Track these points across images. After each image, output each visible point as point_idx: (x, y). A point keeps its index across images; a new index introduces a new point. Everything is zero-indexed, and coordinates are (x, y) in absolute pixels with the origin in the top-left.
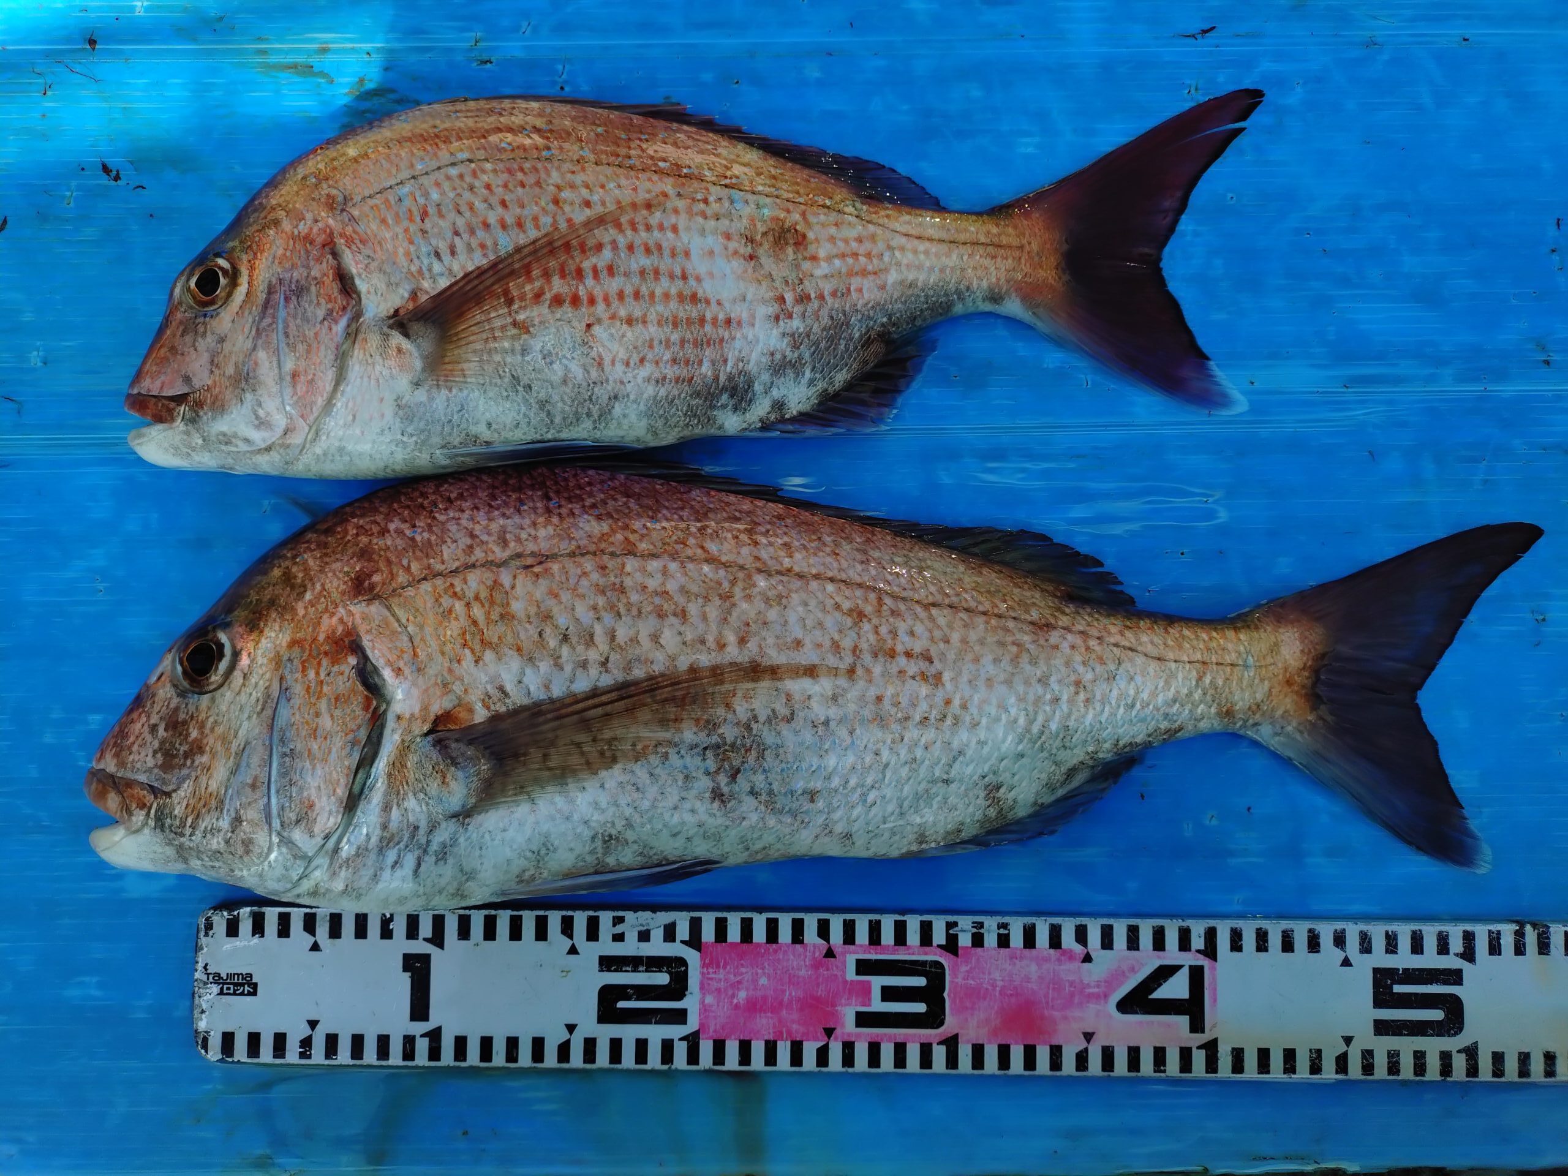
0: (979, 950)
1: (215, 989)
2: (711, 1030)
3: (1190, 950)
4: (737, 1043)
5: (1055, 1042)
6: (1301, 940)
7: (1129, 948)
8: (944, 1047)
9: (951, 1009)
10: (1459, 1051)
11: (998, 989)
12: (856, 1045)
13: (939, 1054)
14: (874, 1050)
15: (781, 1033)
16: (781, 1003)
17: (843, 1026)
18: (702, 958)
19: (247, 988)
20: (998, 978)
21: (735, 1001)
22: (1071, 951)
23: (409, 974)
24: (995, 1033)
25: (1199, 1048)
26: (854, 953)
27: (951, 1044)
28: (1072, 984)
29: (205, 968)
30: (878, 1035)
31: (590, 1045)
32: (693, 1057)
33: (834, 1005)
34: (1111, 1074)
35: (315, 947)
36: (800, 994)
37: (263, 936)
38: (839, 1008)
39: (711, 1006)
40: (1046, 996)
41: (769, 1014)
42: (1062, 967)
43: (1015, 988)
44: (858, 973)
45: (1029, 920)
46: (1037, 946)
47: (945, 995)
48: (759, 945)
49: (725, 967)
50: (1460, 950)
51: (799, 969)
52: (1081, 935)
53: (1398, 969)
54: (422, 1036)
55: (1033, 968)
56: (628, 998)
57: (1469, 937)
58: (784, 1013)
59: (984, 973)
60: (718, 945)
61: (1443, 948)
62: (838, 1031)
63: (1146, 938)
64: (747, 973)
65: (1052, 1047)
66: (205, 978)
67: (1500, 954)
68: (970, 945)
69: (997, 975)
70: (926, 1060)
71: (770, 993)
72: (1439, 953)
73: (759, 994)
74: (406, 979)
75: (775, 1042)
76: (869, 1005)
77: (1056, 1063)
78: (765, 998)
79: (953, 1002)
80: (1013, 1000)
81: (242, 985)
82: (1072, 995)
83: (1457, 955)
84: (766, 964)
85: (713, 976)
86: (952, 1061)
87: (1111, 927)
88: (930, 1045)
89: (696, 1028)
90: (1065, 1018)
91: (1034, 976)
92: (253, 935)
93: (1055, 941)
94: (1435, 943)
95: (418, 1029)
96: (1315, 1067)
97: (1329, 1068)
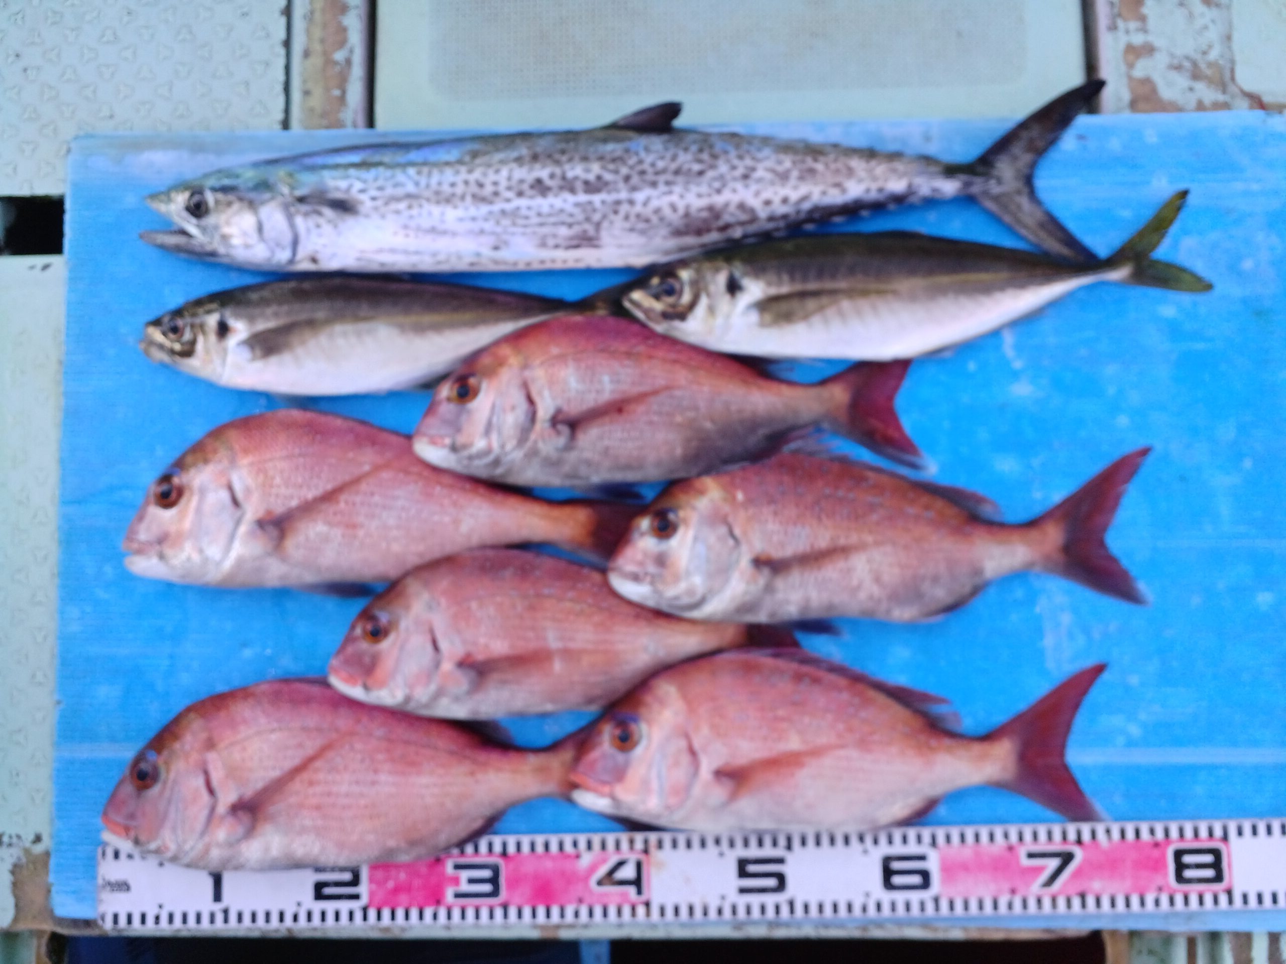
1: (109, 889)
17: (447, 899)
19: (125, 888)
20: (531, 870)
21: (387, 887)
22: (570, 853)
23: (211, 880)
24: (528, 900)
25: (641, 903)
26: (452, 859)
27: (505, 906)
29: (103, 878)
30: (465, 903)
31: (310, 914)
32: (365, 918)
33: (442, 888)
34: (593, 920)
38: (444, 890)
40: (556, 879)
42: (565, 862)
43: (540, 874)
44: (455, 870)
45: (546, 836)
47: (501, 880)
52: (575, 843)
53: (751, 858)
54: (219, 911)
55: (549, 863)
56: (330, 887)
59: (522, 866)
61: (775, 844)
62: (444, 902)
63: (611, 844)
66: (103, 883)
67: (807, 846)
72: (772, 848)
76: (461, 887)
78: (403, 886)
79: (505, 882)
80: (539, 881)
81: (122, 886)
82: (570, 878)
83: (782, 848)
86: (506, 914)
87: (591, 839)
88: (493, 907)
89: (366, 903)
90: (568, 890)
91: (550, 869)
93: (561, 847)
94: (770, 843)
95: (217, 907)
96: (705, 913)
97: (713, 914)
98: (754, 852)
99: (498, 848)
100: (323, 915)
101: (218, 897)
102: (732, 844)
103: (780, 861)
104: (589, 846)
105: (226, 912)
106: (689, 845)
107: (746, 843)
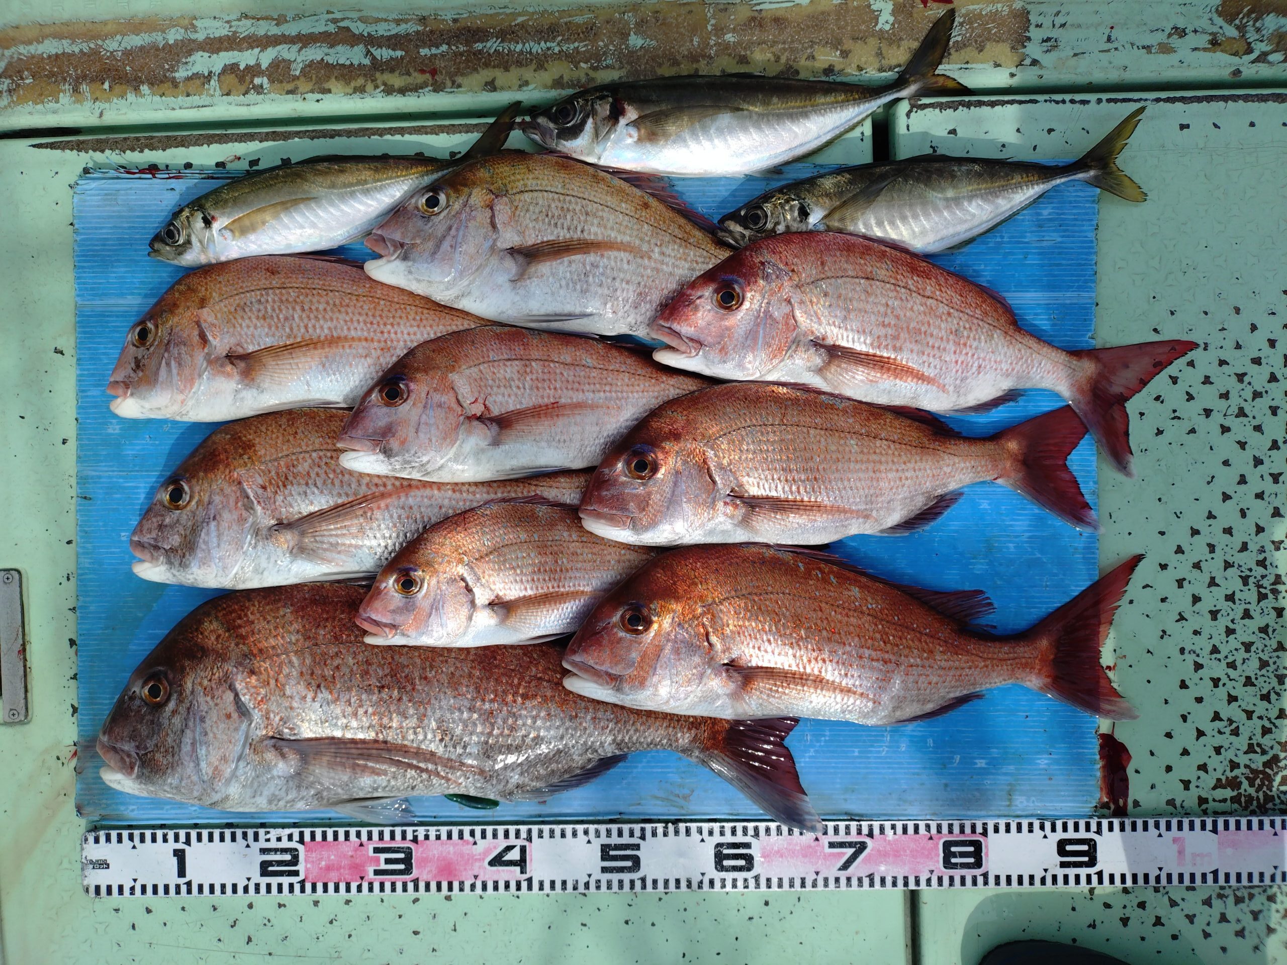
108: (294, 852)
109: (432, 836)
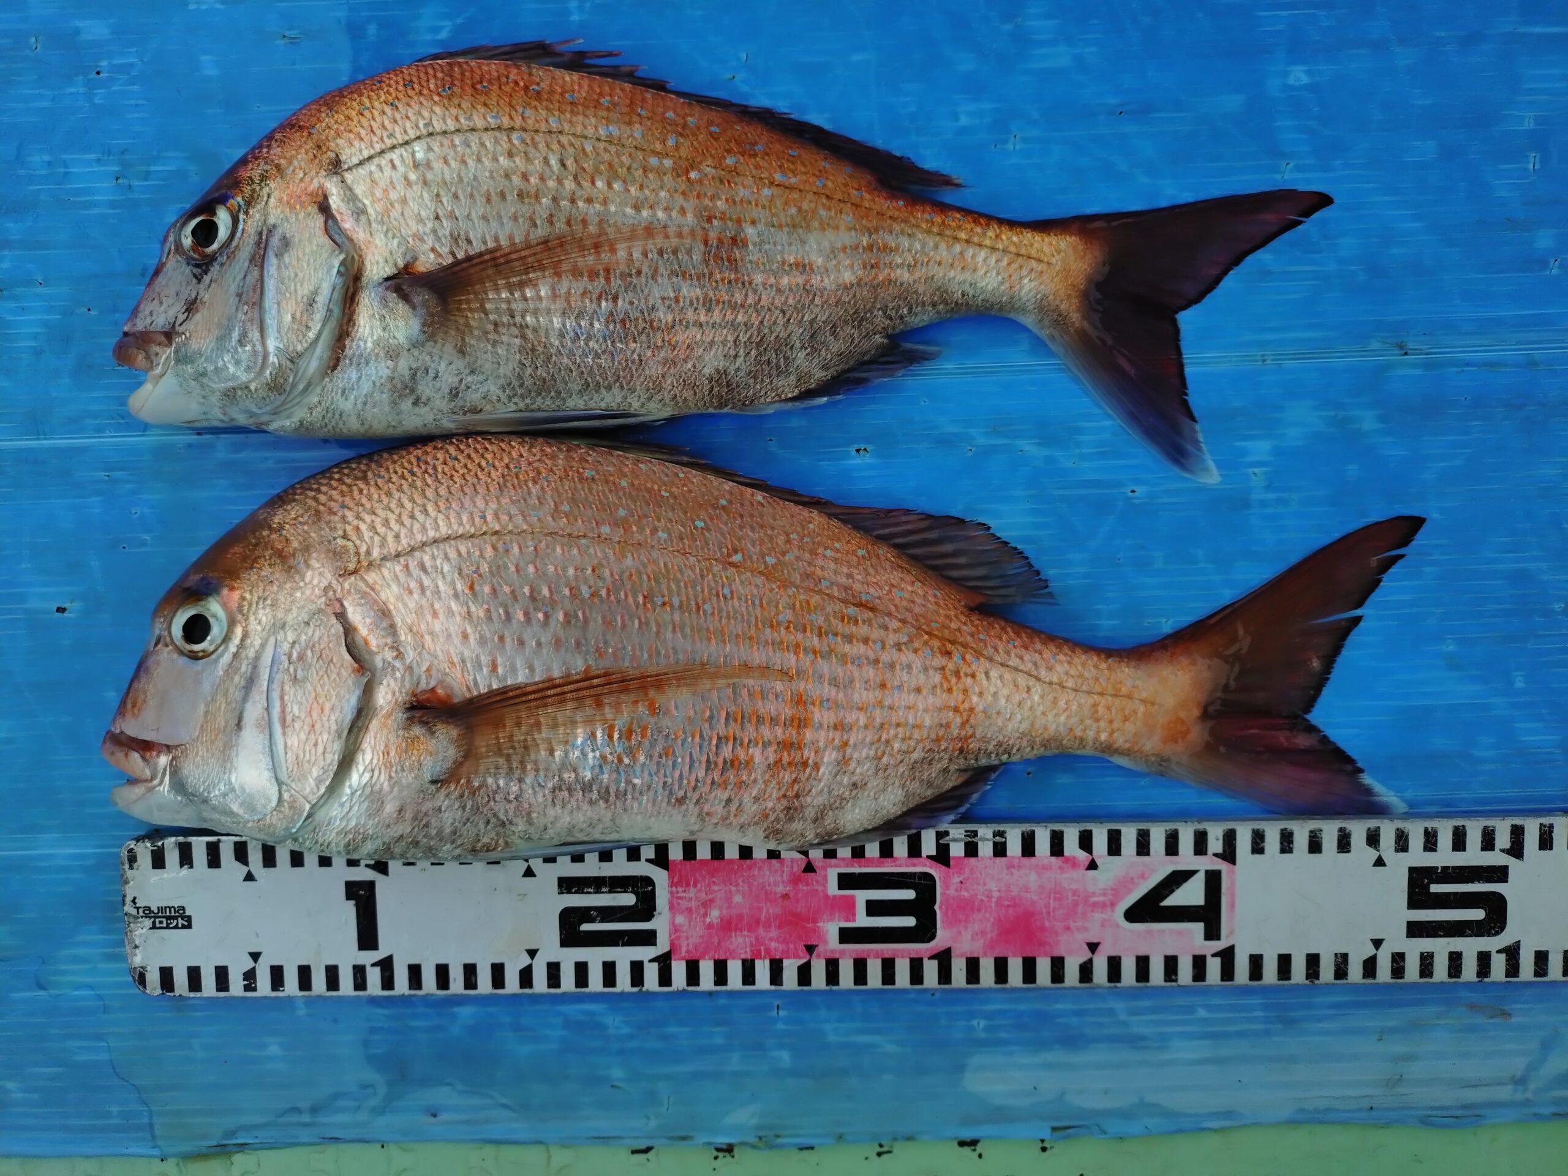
0: (973, 860)
1: (148, 923)
2: (684, 950)
3: (1206, 854)
4: (711, 964)
5: (1057, 953)
6: (1329, 841)
7: (1139, 853)
8: (935, 963)
9: (943, 922)
10: (1499, 952)
11: (994, 900)
12: (841, 961)
13: (931, 969)
14: (860, 967)
15: (759, 952)
16: (758, 922)
17: (826, 942)
18: (671, 877)
19: (180, 921)
20: (995, 889)
21: (708, 920)
22: (1074, 858)
23: (353, 902)
24: (991, 945)
25: (1214, 955)
26: (837, 866)
27: (944, 958)
28: (1075, 892)
29: (134, 901)
30: (863, 951)
31: (554, 971)
32: (665, 978)
33: (815, 921)
34: (1118, 985)
35: (249, 877)
36: (778, 910)
37: (191, 867)
38: (820, 924)
39: (680, 926)
40: (1047, 906)
41: (745, 933)
42: (1066, 875)
43: (1013, 898)
44: (840, 888)
45: (1027, 827)
46: (1037, 853)
47: (936, 907)
48: (731, 861)
49: (695, 885)
50: (1507, 846)
51: (776, 884)
52: (1086, 841)
53: (1437, 868)
54: (373, 965)
55: (1033, 877)
56: (592, 920)
57: (1517, 833)
58: (761, 931)
59: (978, 884)
60: (688, 863)
61: (1488, 842)
62: (821, 949)
63: (1158, 842)
64: (719, 890)
65: (1053, 959)
66: (134, 912)
67: (1551, 848)
68: (962, 854)
69: (992, 886)
70: (917, 976)
71: (745, 911)
72: (1483, 849)
73: (734, 912)
74: (350, 908)
75: (753, 962)
76: (854, 920)
77: (1058, 974)
78: (740, 917)
79: (945, 914)
80: (1011, 911)
81: (176, 918)
82: (1076, 904)
83: (1502, 851)
84: (740, 881)
85: (683, 895)
86: (945, 975)
87: (1118, 832)
88: (921, 960)
89: (667, 949)
90: (1068, 928)
91: (1033, 887)
92: (182, 866)
93: (1057, 846)
94: (1480, 839)
95: (368, 958)
96: (1341, 972)
97: (1355, 972)
98: (1444, 857)
99: (929, 847)
100: (581, 969)
101: (368, 938)
102: (1402, 843)
103: (1500, 874)
104: (1114, 847)
105: (386, 965)
106: (1315, 846)
107: (1430, 842)
108: (643, 888)
109: (986, 849)
